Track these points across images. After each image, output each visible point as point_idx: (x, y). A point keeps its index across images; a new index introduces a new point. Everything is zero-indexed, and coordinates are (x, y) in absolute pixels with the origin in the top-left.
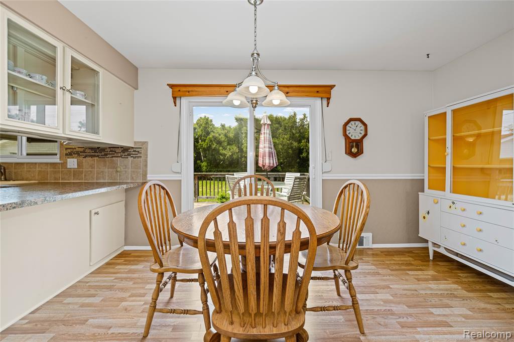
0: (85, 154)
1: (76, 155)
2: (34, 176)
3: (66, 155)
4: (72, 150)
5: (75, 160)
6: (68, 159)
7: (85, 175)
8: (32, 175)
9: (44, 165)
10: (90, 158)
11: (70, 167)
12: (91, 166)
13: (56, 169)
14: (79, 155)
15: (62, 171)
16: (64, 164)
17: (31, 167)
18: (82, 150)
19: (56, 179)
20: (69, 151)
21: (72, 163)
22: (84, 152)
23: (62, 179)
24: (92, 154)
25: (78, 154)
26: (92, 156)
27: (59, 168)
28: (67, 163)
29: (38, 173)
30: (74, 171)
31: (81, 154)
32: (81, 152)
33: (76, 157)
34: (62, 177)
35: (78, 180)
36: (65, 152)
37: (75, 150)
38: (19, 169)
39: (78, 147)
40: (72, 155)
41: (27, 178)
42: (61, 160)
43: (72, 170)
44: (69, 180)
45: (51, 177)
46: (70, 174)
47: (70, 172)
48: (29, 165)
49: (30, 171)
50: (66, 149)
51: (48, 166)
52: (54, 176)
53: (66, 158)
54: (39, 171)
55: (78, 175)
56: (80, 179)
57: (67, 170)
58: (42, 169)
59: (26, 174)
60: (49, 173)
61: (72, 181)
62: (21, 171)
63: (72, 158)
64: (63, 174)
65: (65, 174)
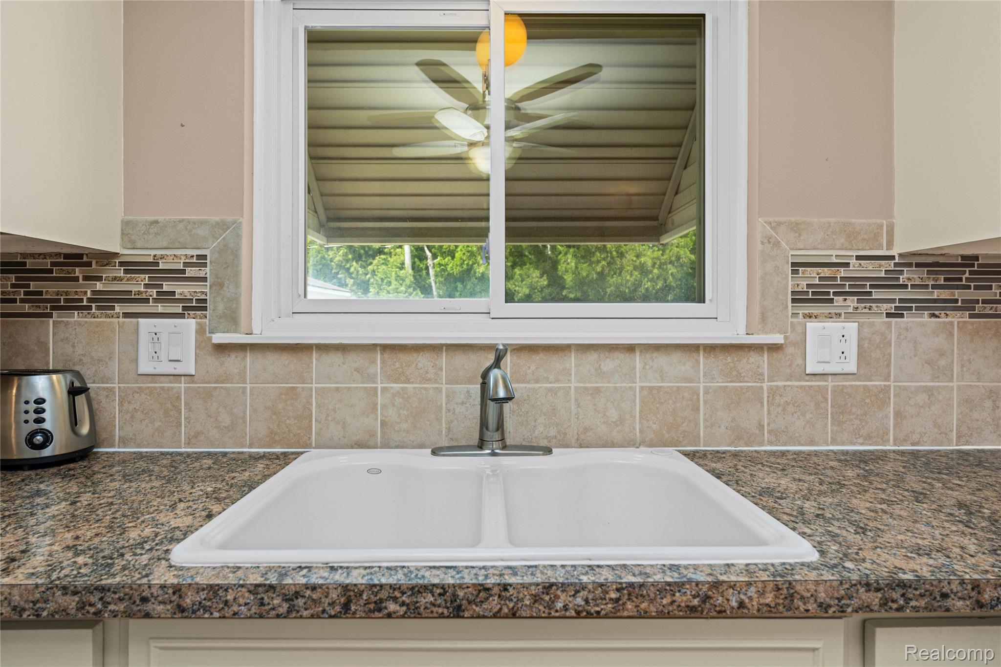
0: (897, 295)
1: (852, 301)
2: (621, 421)
3: (798, 298)
4: (826, 272)
5: (852, 327)
6: (812, 326)
7: (898, 414)
8: (614, 415)
10: (925, 318)
11: (819, 369)
12: (928, 362)
13: (739, 378)
14: (863, 296)
15: (774, 392)
16: (788, 353)
17: (607, 367)
18: (879, 270)
19: (739, 434)
20: (813, 275)
21: (836, 344)
22: (890, 282)
23: (776, 435)
24: (936, 294)
25: (862, 292)
26: (933, 307)
27: (759, 377)
28: (802, 345)
30: (835, 390)
31: (876, 294)
32: (877, 283)
33: (851, 310)
34: (773, 426)
35: (860, 441)
36: (790, 283)
37: (842, 272)
38: (537, 381)
39: (859, 258)
40: (831, 301)
41: (586, 430)
42: (771, 331)
43: (830, 383)
44: (812, 443)
45: (712, 425)
46: (817, 405)
47: (819, 398)
48: (593, 356)
49: (597, 390)
50: (793, 264)
51: (699, 363)
52: (733, 419)
53: (795, 315)
54: (651, 389)
55: (859, 412)
56: (868, 439)
57: (801, 387)
58: (663, 381)
59: (578, 406)
60: (705, 402)
61: (828, 445)
62: (550, 390)
63: (830, 316)
64: (780, 410)
65: (790, 408)
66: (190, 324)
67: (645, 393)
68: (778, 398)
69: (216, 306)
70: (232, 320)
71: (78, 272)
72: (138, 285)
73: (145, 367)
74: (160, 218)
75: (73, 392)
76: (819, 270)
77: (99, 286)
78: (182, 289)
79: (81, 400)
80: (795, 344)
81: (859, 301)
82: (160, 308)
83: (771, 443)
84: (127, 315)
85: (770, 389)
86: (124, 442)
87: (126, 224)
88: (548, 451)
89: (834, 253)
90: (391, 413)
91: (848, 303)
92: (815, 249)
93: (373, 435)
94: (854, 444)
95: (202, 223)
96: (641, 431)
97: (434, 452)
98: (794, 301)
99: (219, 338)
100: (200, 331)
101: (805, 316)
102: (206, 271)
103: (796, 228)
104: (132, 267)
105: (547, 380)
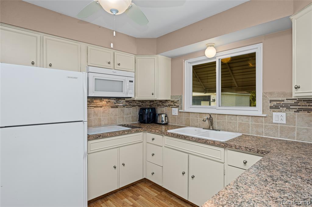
0: (297, 107)
1: (285, 109)
2: (235, 128)
3: (271, 107)
4: (278, 102)
5: (284, 114)
6: (274, 114)
7: (298, 134)
8: (233, 127)
9: (246, 117)
10: (306, 113)
11: (276, 122)
12: (307, 123)
13: (258, 122)
15: (266, 126)
16: (268, 118)
17: (232, 118)
18: (293, 102)
19: (258, 133)
20: (275, 103)
21: (280, 117)
22: (296, 105)
23: (266, 134)
24: (309, 107)
25: (287, 107)
26: (308, 110)
27: (262, 123)
28: (272, 117)
29: (239, 124)
30: (280, 127)
31: (291, 107)
32: (292, 105)
33: (284, 110)
34: (265, 132)
35: (287, 138)
36: (269, 104)
37: (282, 102)
38: (221, 120)
39: (287, 99)
40: (279, 108)
41: (229, 129)
42: (265, 114)
43: (279, 125)
44: (275, 137)
45: (252, 131)
46: (276, 129)
47: (276, 128)
48: (230, 116)
49: (231, 122)
50: (270, 101)
51: (249, 119)
52: (257, 130)
53: (271, 111)
54: (240, 123)
55: (287, 132)
56: (289, 138)
57: (272, 125)
58: (242, 121)
59: (227, 124)
60: (251, 126)
61: (278, 137)
62: (223, 121)
63: (279, 111)
64: (267, 129)
65: (269, 129)
66: (177, 109)
67: (239, 123)
68: (266, 127)
69: (180, 106)
70: (181, 108)
71: (167, 102)
72: (172, 104)
73: (173, 114)
74: (175, 95)
75: (166, 116)
76: (277, 102)
77: (169, 104)
78: (176, 104)
79: (166, 117)
80: (270, 117)
81: (286, 109)
82: (174, 107)
83: (265, 135)
84: (171, 107)
85: (265, 125)
86: (171, 123)
87: (171, 96)
88: (220, 131)
89: (280, 98)
90: (200, 123)
91: (284, 109)
92: (275, 97)
93: (198, 125)
94: (286, 139)
95: (179, 96)
96: (238, 130)
97: (203, 129)
98: (270, 108)
99: (180, 111)
100: (178, 110)
101: (273, 111)
102: (179, 102)
103: (271, 94)
104: (172, 101)
105: (222, 120)
